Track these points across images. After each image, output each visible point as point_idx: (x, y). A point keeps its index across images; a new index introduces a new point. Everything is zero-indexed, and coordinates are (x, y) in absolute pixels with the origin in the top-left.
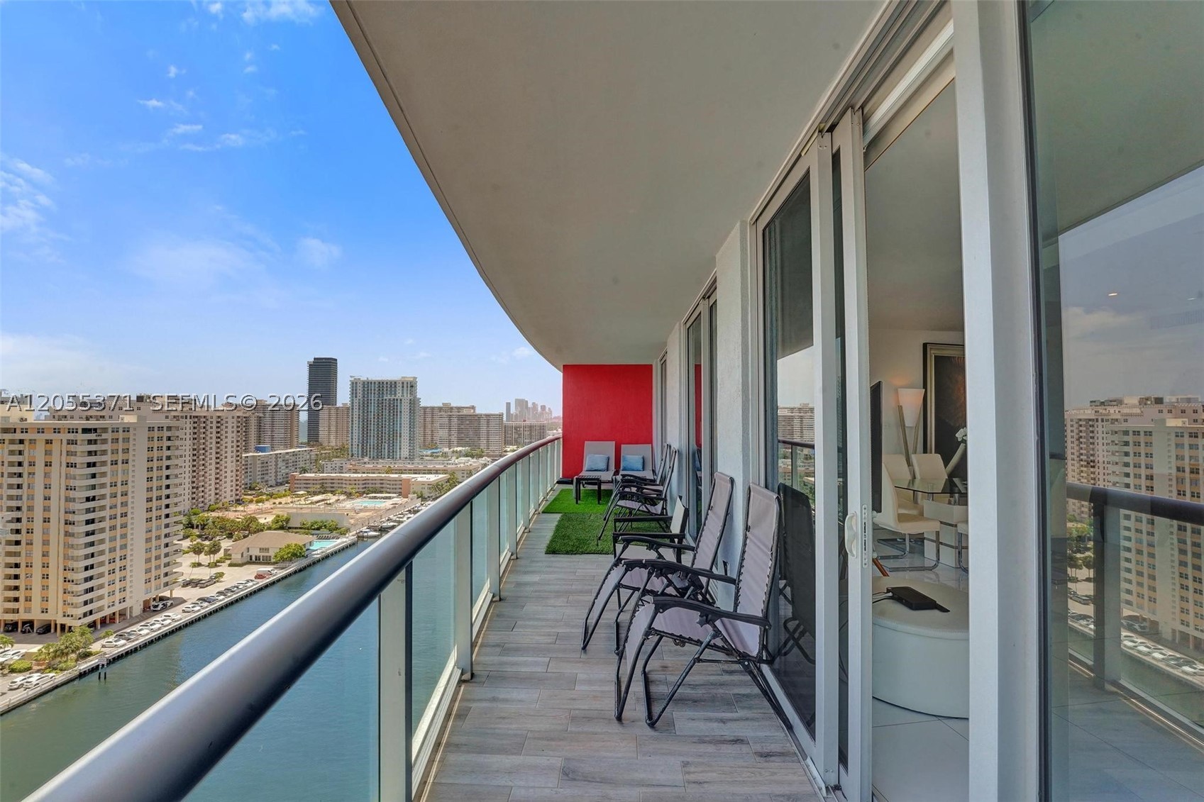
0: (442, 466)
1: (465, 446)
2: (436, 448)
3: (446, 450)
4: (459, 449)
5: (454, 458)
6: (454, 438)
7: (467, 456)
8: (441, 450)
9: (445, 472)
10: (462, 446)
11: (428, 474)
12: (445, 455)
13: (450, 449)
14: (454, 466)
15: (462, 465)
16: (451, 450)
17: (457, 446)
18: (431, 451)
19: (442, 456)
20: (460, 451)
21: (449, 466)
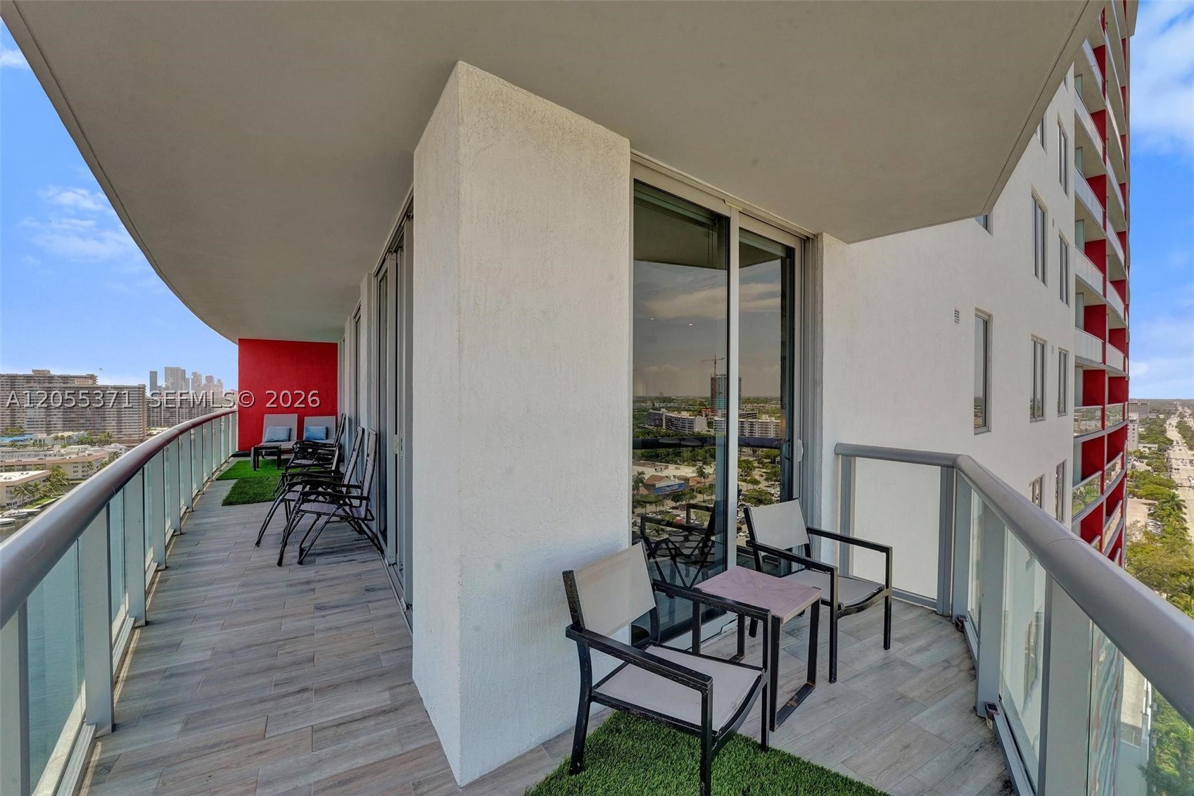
0: (36, 459)
1: (78, 430)
2: (23, 434)
3: (43, 436)
4: (66, 434)
5: (57, 448)
6: (57, 418)
7: (81, 442)
8: (32, 436)
9: (38, 467)
10: (73, 430)
11: (6, 471)
12: (40, 443)
13: (49, 434)
14: (57, 458)
15: (74, 456)
16: (52, 435)
17: (64, 431)
18: (11, 439)
19: (34, 445)
20: (70, 437)
21: (48, 458)
